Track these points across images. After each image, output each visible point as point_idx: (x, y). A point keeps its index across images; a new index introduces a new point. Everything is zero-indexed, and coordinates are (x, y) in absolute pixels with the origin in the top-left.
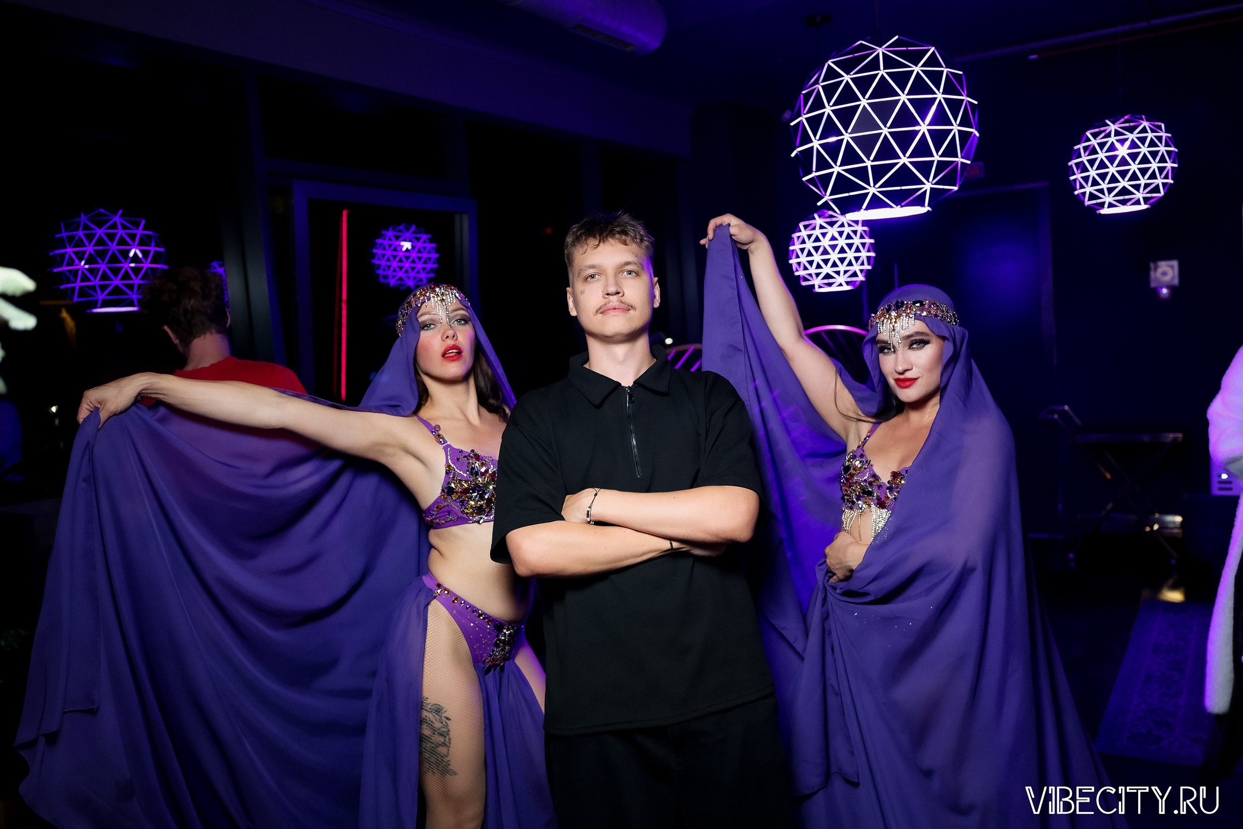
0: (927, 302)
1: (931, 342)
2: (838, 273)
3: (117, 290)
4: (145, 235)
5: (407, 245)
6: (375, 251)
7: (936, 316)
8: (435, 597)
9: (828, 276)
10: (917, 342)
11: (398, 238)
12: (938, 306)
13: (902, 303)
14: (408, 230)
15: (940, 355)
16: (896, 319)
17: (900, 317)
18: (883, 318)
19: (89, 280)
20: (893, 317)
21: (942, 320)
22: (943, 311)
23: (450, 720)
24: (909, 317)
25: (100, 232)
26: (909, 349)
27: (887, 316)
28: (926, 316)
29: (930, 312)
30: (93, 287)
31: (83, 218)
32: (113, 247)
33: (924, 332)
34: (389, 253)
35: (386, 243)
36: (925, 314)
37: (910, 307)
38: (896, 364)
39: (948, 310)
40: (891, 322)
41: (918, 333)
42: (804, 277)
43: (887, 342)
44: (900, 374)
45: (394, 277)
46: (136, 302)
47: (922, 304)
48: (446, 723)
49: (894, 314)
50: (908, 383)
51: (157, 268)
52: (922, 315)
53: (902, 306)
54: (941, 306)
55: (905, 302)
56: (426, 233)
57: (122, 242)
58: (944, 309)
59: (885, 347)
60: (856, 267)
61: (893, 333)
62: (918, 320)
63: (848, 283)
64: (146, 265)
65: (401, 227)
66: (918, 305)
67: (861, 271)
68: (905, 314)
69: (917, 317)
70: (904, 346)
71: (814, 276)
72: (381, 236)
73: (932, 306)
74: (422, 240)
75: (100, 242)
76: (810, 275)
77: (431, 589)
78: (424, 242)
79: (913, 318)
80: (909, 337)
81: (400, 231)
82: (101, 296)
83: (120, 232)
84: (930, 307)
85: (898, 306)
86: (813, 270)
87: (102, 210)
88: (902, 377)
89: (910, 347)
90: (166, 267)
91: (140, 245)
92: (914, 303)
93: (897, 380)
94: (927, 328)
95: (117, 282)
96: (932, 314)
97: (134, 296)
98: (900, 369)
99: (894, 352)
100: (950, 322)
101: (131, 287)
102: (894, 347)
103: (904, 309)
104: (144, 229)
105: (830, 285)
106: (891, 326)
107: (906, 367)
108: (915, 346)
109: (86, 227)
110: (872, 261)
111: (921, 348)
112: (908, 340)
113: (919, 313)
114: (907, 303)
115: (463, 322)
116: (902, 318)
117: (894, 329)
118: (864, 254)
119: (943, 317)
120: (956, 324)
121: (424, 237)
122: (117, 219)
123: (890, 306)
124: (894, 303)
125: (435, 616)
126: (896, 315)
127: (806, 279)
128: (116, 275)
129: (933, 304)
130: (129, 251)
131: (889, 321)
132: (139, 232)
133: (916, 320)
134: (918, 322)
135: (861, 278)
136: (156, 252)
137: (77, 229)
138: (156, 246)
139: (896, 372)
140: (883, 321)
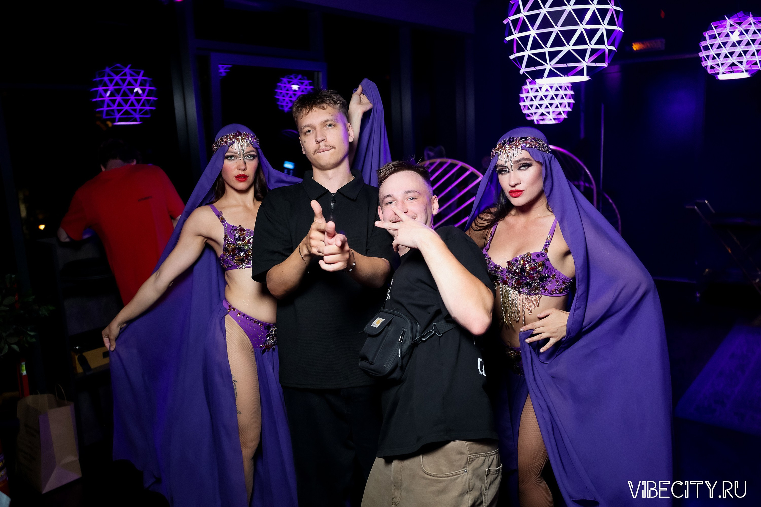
0: (530, 137)
1: (533, 165)
2: (548, 113)
3: (127, 112)
4: (144, 80)
5: (295, 87)
6: (277, 90)
7: (536, 147)
8: (228, 313)
9: (542, 114)
10: (524, 165)
11: (291, 83)
12: (537, 140)
13: (513, 138)
14: (296, 78)
15: (540, 174)
16: (509, 150)
17: (511, 148)
18: (500, 150)
19: (111, 107)
20: (507, 148)
21: (540, 150)
22: (540, 144)
23: (236, 382)
24: (518, 148)
25: (117, 78)
26: (518, 170)
27: (503, 148)
28: (529, 147)
29: (531, 145)
30: (113, 111)
31: (107, 70)
32: (124, 87)
33: (528, 158)
34: (284, 92)
35: (282, 85)
36: (528, 145)
37: (518, 141)
38: (510, 180)
39: (543, 143)
40: (505, 152)
41: (524, 159)
42: (528, 114)
43: (503, 166)
44: (512, 187)
45: (287, 106)
46: (138, 119)
47: (526, 139)
48: (234, 383)
49: (507, 146)
50: (518, 194)
51: (150, 100)
52: (527, 146)
53: (513, 141)
54: (539, 141)
55: (515, 138)
56: (308, 80)
57: (130, 84)
58: (541, 143)
59: (503, 170)
60: (561, 109)
61: (508, 159)
62: (523, 150)
63: (554, 119)
64: (144, 98)
65: (292, 76)
66: (524, 140)
67: (564, 112)
68: (515, 146)
69: (523, 148)
70: (515, 168)
71: (534, 114)
72: (280, 81)
73: (533, 141)
74: (305, 84)
75: (117, 84)
76: (532, 114)
77: (226, 309)
78: (306, 85)
79: (521, 149)
80: (518, 161)
81: (291, 78)
82: (118, 116)
83: (129, 78)
84: (531, 140)
85: (510, 141)
86: (533, 110)
87: (118, 65)
88: (514, 189)
89: (519, 169)
90: (155, 99)
91: (141, 85)
92: (521, 139)
93: (511, 192)
94: (530, 156)
95: (127, 107)
96: (533, 146)
97: (137, 116)
98: (513, 183)
99: (509, 172)
100: (545, 151)
101: (135, 110)
102: (508, 169)
103: (514, 143)
104: (143, 76)
105: (543, 120)
106: (506, 154)
107: (516, 182)
108: (522, 168)
109: (109, 75)
110: (572, 106)
111: (526, 169)
112: (518, 164)
113: (524, 145)
114: (516, 139)
115: (252, 158)
116: (513, 149)
117: (508, 157)
118: (566, 101)
119: (540, 148)
120: (549, 153)
121: (306, 82)
122: (127, 70)
123: (505, 141)
124: (507, 139)
125: (228, 324)
126: (509, 147)
127: (529, 116)
128: (126, 103)
129: (533, 139)
130: (134, 89)
131: (505, 151)
132: (140, 78)
133: (522, 150)
134: (524, 151)
135: (564, 116)
136: (150, 90)
137: (103, 76)
138: (150, 86)
139: (510, 186)
140: (500, 152)
